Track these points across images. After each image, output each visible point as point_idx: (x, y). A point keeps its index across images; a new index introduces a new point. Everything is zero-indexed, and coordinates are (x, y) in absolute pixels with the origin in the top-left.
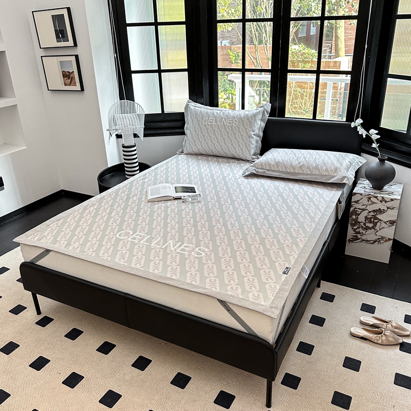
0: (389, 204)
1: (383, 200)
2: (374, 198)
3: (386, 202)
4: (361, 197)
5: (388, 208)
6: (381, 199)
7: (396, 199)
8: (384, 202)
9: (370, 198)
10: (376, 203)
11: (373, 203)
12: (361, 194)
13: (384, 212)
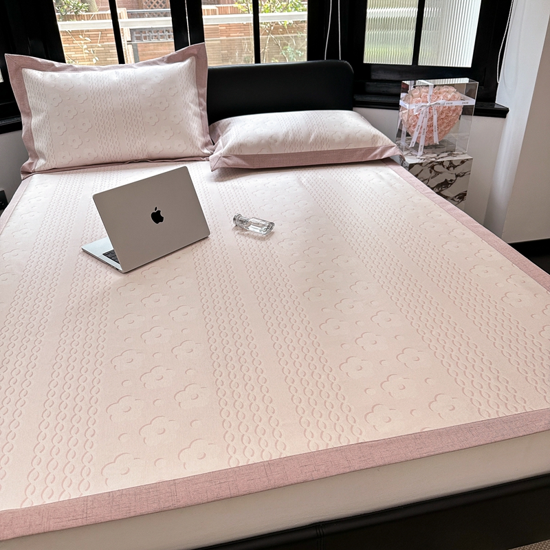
0: (458, 170)
1: (452, 165)
2: (438, 166)
3: (455, 167)
4: (420, 168)
5: (457, 176)
6: (447, 164)
7: (467, 160)
8: (452, 168)
9: (432, 167)
10: (441, 173)
11: (438, 173)
12: (421, 164)
13: (451, 184)
